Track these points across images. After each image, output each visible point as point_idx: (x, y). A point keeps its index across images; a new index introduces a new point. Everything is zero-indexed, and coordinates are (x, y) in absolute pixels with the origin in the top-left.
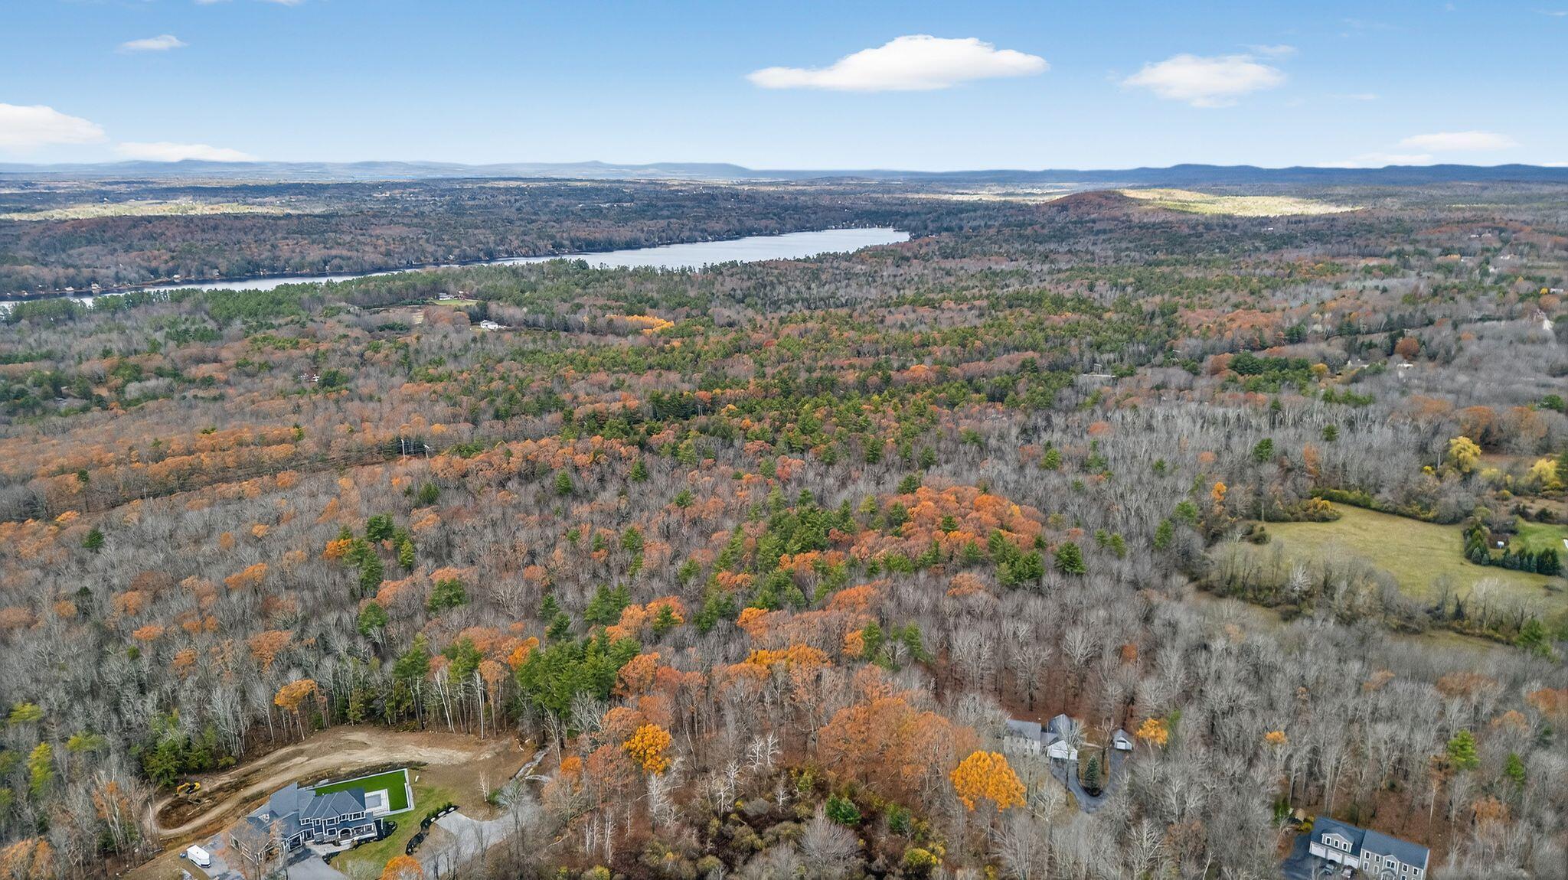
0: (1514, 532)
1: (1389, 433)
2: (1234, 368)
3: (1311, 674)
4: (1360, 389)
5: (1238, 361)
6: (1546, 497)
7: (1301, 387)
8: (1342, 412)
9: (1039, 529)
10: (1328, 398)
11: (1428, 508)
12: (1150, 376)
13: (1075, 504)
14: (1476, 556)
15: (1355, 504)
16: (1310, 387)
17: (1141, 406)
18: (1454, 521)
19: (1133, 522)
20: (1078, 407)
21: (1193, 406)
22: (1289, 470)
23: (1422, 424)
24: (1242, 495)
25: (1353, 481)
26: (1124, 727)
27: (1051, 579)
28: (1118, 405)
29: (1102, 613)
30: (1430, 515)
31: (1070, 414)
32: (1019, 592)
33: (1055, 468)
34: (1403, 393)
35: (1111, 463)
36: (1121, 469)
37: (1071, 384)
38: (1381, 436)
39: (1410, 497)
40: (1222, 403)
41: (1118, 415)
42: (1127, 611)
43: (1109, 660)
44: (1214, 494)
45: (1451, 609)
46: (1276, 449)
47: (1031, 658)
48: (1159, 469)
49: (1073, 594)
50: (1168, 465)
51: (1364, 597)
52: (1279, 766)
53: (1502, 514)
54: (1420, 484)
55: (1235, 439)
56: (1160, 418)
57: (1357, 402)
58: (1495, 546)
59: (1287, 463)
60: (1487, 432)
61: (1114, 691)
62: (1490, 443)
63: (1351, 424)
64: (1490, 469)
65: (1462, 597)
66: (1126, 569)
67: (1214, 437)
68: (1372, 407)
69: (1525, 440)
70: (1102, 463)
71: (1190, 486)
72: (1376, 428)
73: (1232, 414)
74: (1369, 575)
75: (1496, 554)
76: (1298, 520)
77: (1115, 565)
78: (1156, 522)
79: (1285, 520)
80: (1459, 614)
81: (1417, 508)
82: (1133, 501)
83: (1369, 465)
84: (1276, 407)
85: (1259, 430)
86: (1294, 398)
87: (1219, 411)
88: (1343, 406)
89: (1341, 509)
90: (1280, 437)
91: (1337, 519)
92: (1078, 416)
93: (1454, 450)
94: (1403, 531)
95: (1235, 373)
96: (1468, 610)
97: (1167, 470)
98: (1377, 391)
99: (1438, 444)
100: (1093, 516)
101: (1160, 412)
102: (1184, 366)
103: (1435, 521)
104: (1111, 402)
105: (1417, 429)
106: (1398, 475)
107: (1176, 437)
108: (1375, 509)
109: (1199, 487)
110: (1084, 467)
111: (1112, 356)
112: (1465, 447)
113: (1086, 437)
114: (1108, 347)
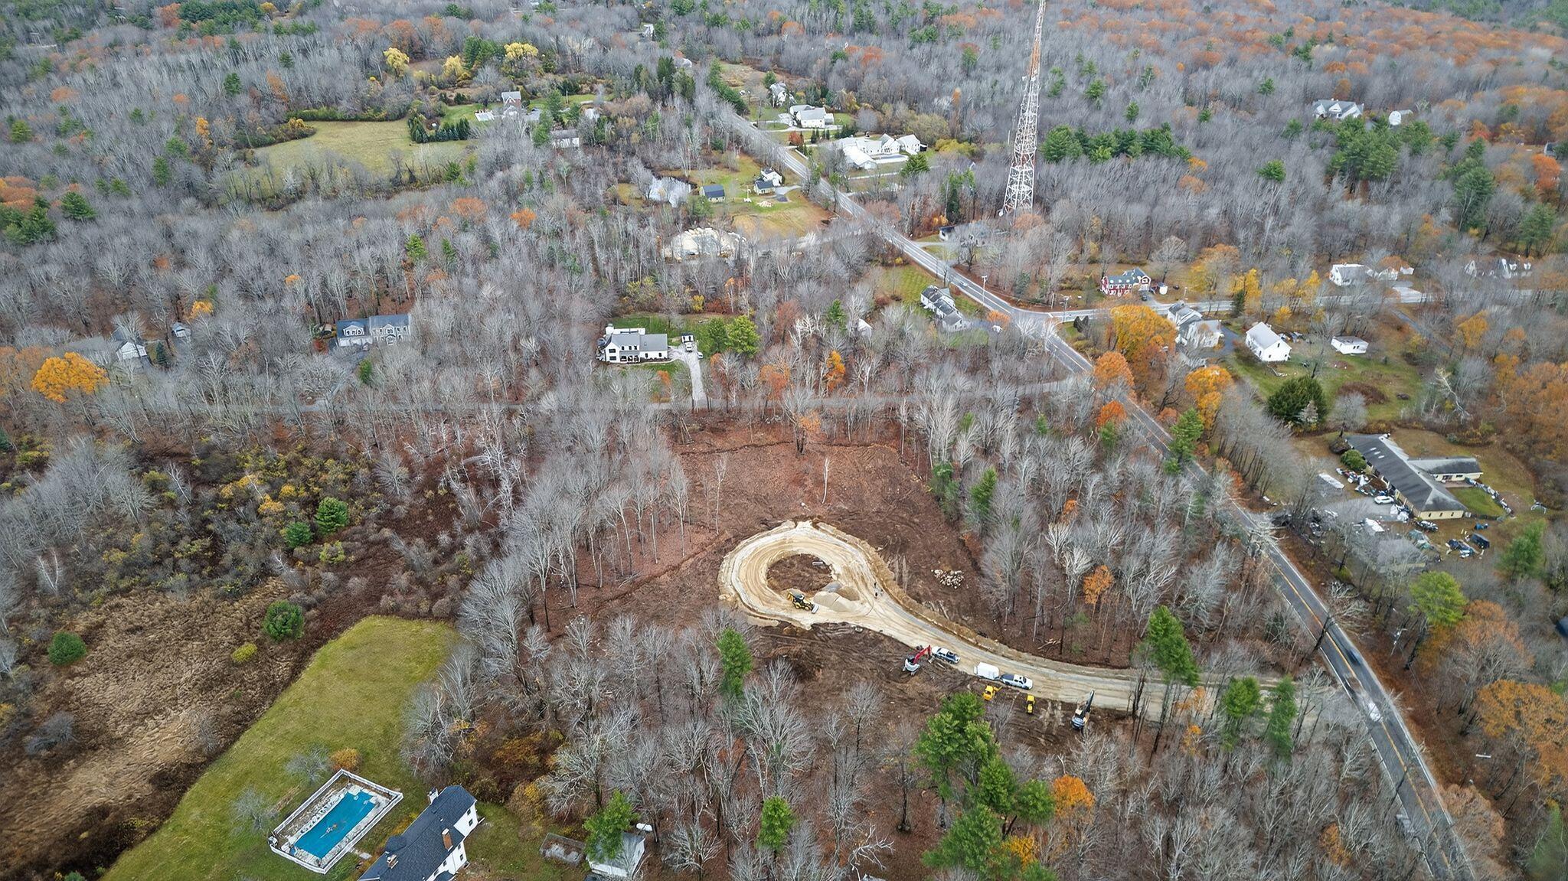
0: (442, 115)
1: (335, 52)
2: (185, 17)
3: (310, 236)
4: (304, 21)
5: (187, 9)
6: (461, 86)
7: (253, 26)
8: (293, 42)
9: (34, 193)
10: (278, 31)
11: (378, 110)
12: (99, 36)
13: (64, 166)
14: (419, 138)
15: (325, 119)
16: (261, 24)
17: (100, 65)
18: (400, 116)
19: (130, 168)
20: (28, 80)
21: (154, 58)
22: (262, 99)
23: (360, 42)
24: (224, 128)
25: (317, 99)
26: (179, 320)
27: (65, 227)
28: (74, 68)
29: (125, 239)
30: (382, 115)
31: (23, 87)
32: (37, 245)
33: (26, 139)
34: (341, 18)
35: (87, 124)
36: (101, 127)
37: (10, 57)
38: (330, 56)
39: (365, 104)
40: (182, 51)
41: (77, 79)
42: (149, 233)
43: (144, 272)
44: (198, 130)
45: (406, 177)
46: (244, 81)
47: (72, 291)
48: (137, 117)
49: (90, 233)
50: (146, 113)
51: (341, 178)
52: (302, 297)
53: (431, 103)
54: (368, 91)
55: (204, 80)
56: (124, 75)
57: (305, 32)
58: (431, 128)
59: (258, 94)
60: (412, 44)
61: (158, 293)
62: (417, 53)
63: (305, 52)
64: (418, 72)
65: (410, 165)
66: (136, 204)
67: (184, 83)
68: (317, 34)
69: (438, 45)
70: (78, 125)
71: (174, 126)
72: (326, 52)
73: (195, 58)
74: (342, 164)
75: (430, 133)
76: (281, 141)
77: (124, 204)
78: (149, 162)
79: (271, 144)
80: (413, 179)
81: (371, 112)
82: (122, 150)
83: (324, 83)
84: (235, 47)
85: (224, 69)
86: (247, 36)
87: (182, 58)
88: (293, 37)
89: (315, 125)
90: (246, 72)
91: (313, 133)
92: (33, 86)
93: (389, 61)
94: (362, 132)
95: (187, 21)
96: (417, 174)
97: (146, 118)
98: (318, 20)
99: (374, 58)
100: (87, 171)
101: (121, 69)
102: (133, 21)
103: (386, 119)
104: (65, 68)
105: (358, 47)
106: (349, 86)
107: (146, 88)
108: (343, 120)
109: (182, 127)
110: (59, 133)
111: (48, 23)
112: (395, 56)
113: (51, 105)
114: (39, 13)
